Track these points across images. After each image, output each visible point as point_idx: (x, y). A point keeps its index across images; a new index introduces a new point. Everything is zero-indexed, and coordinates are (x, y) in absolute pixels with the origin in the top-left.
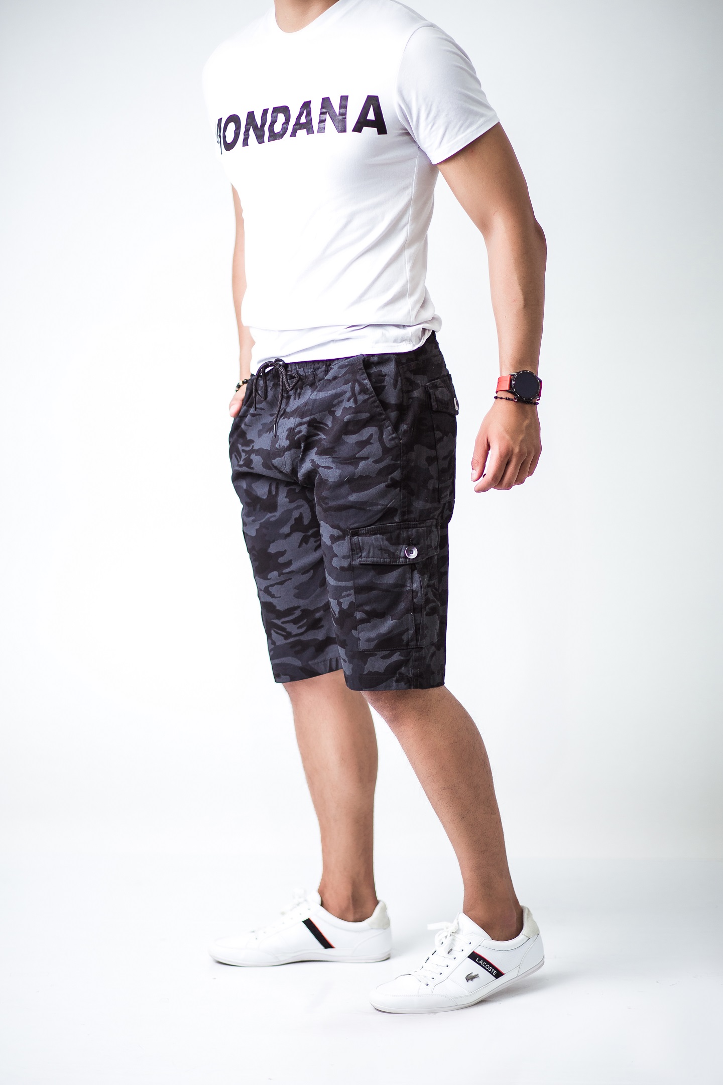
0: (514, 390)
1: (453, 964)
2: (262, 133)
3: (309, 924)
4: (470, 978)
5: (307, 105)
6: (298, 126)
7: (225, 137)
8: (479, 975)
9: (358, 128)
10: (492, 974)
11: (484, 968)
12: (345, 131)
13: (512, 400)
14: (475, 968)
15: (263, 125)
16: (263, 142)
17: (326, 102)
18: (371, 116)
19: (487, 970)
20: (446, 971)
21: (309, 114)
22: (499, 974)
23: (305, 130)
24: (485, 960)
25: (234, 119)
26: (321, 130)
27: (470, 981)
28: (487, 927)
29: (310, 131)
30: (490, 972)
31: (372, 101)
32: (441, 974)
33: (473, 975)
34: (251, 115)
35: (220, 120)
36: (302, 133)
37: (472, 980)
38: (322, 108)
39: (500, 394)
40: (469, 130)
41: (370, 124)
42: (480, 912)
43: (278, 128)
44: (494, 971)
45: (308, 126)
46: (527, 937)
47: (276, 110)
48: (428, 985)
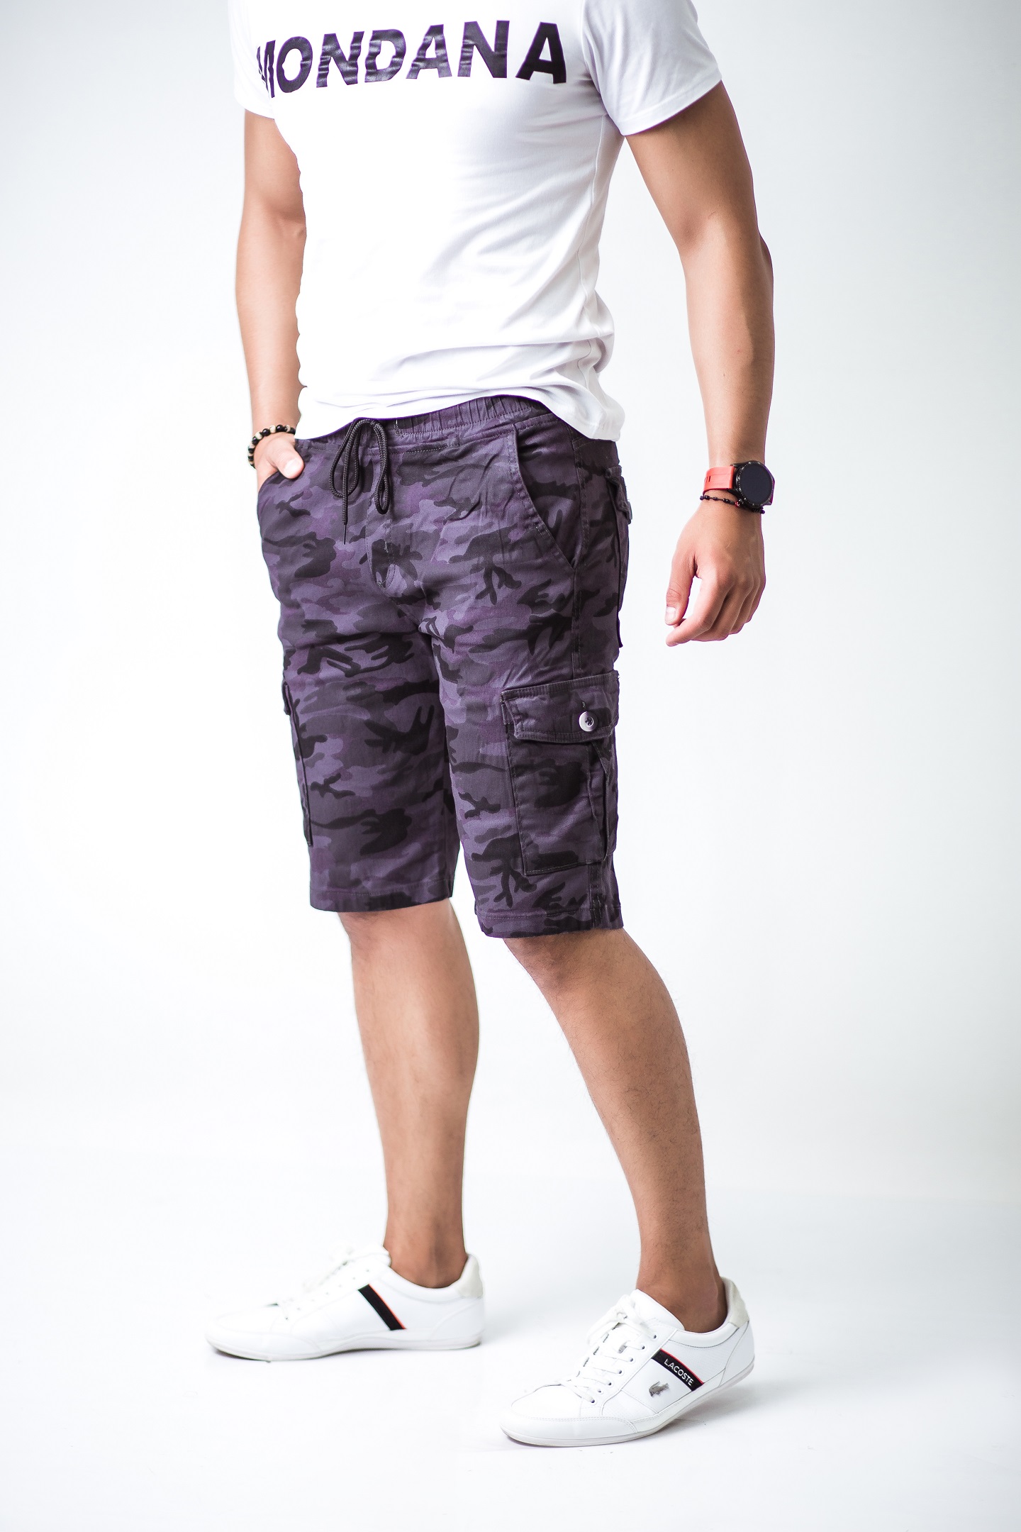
0: (740, 489)
1: (629, 1369)
2: (355, 68)
3: (369, 1293)
4: (656, 1390)
5: (436, 30)
6: (422, 61)
7: (281, 72)
8: (670, 1386)
9: (525, 73)
10: (686, 1383)
11: (676, 1375)
12: (504, 75)
13: (733, 504)
14: (662, 1375)
15: (354, 57)
16: (355, 82)
17: (472, 30)
18: (546, 55)
19: (680, 1378)
20: (618, 1381)
21: (441, 45)
22: (696, 1384)
23: (436, 71)
24: (677, 1363)
25: (299, 43)
26: (465, 71)
27: (655, 1396)
28: (676, 1308)
29: (445, 72)
30: (684, 1381)
31: (548, 32)
32: (610, 1384)
33: (660, 1385)
34: (330, 39)
35: (270, 46)
36: (428, 75)
37: (658, 1394)
38: (465, 37)
39: (711, 494)
40: (682, 90)
41: (544, 67)
42: (666, 1287)
43: (383, 62)
44: (689, 1379)
45: (440, 63)
46: (735, 1325)
47: (378, 35)
48: (593, 1402)
